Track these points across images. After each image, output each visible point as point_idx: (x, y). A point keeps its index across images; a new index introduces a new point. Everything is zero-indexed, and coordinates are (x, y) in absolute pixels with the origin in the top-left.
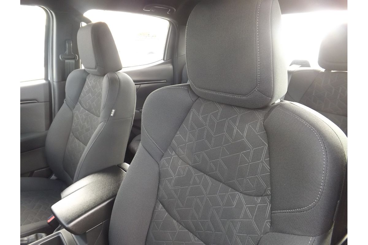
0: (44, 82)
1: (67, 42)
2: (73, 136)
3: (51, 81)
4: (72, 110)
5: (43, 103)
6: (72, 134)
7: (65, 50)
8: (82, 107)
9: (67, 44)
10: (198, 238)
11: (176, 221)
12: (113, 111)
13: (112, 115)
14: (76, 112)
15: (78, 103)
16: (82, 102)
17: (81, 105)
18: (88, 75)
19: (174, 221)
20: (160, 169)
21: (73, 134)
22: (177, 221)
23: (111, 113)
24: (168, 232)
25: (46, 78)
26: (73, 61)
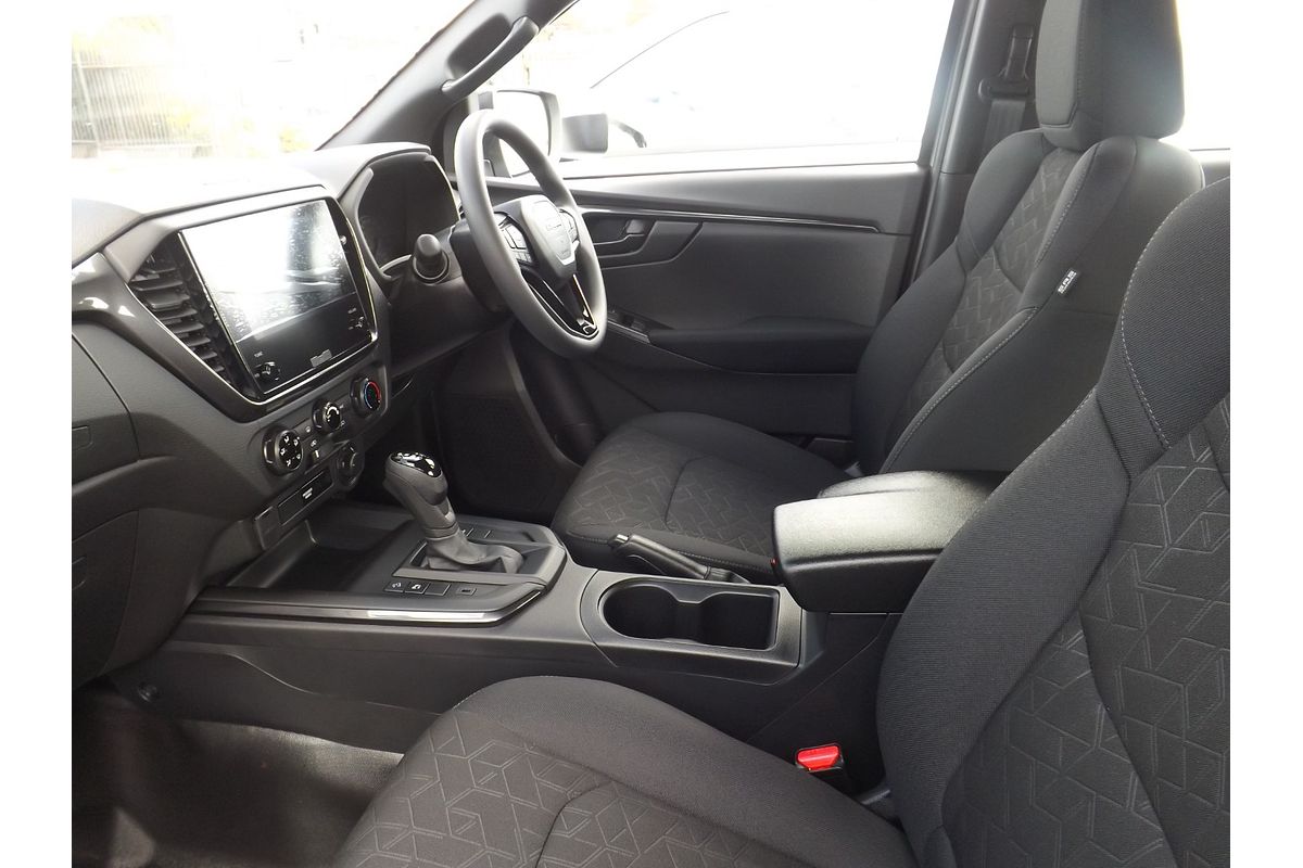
0: (914, 169)
1: (1014, 34)
2: (942, 356)
3: (934, 171)
4: (965, 273)
5: (894, 237)
6: (941, 349)
7: (1004, 64)
8: (1000, 264)
9: (1014, 40)
10: (1153, 806)
11: (1104, 711)
12: (1072, 274)
13: (1061, 289)
14: (975, 279)
15: (992, 251)
16: (1004, 247)
17: (998, 258)
18: (1048, 153)
19: (1100, 710)
20: (1129, 504)
21: (944, 351)
22: (1111, 715)
23: (1059, 282)
24: (1063, 735)
25: (924, 160)
26: (1020, 105)
